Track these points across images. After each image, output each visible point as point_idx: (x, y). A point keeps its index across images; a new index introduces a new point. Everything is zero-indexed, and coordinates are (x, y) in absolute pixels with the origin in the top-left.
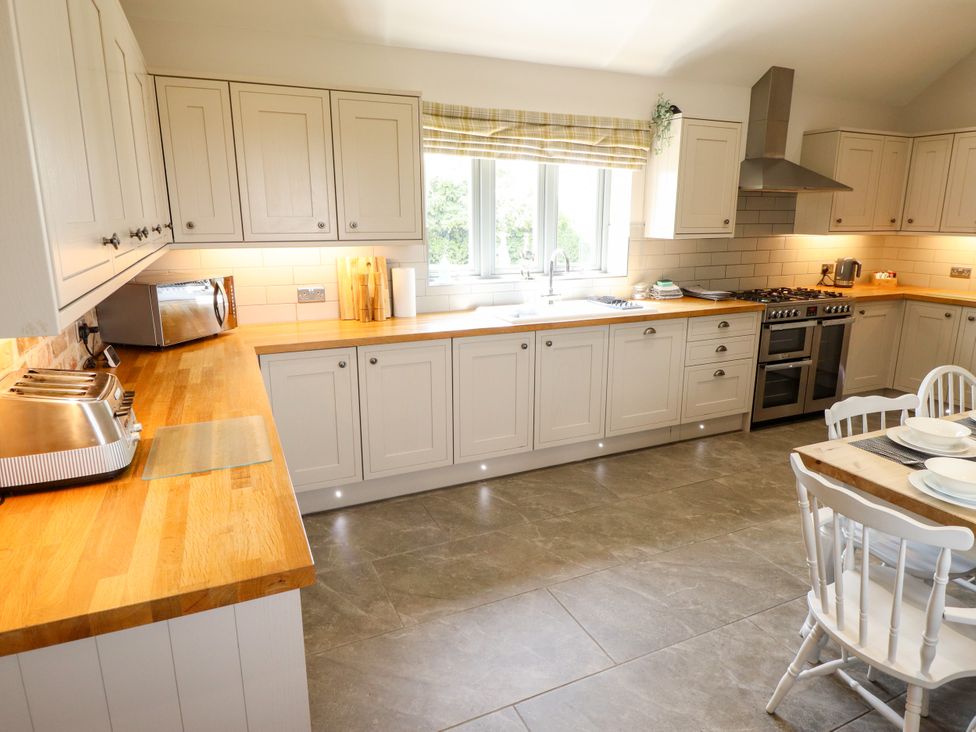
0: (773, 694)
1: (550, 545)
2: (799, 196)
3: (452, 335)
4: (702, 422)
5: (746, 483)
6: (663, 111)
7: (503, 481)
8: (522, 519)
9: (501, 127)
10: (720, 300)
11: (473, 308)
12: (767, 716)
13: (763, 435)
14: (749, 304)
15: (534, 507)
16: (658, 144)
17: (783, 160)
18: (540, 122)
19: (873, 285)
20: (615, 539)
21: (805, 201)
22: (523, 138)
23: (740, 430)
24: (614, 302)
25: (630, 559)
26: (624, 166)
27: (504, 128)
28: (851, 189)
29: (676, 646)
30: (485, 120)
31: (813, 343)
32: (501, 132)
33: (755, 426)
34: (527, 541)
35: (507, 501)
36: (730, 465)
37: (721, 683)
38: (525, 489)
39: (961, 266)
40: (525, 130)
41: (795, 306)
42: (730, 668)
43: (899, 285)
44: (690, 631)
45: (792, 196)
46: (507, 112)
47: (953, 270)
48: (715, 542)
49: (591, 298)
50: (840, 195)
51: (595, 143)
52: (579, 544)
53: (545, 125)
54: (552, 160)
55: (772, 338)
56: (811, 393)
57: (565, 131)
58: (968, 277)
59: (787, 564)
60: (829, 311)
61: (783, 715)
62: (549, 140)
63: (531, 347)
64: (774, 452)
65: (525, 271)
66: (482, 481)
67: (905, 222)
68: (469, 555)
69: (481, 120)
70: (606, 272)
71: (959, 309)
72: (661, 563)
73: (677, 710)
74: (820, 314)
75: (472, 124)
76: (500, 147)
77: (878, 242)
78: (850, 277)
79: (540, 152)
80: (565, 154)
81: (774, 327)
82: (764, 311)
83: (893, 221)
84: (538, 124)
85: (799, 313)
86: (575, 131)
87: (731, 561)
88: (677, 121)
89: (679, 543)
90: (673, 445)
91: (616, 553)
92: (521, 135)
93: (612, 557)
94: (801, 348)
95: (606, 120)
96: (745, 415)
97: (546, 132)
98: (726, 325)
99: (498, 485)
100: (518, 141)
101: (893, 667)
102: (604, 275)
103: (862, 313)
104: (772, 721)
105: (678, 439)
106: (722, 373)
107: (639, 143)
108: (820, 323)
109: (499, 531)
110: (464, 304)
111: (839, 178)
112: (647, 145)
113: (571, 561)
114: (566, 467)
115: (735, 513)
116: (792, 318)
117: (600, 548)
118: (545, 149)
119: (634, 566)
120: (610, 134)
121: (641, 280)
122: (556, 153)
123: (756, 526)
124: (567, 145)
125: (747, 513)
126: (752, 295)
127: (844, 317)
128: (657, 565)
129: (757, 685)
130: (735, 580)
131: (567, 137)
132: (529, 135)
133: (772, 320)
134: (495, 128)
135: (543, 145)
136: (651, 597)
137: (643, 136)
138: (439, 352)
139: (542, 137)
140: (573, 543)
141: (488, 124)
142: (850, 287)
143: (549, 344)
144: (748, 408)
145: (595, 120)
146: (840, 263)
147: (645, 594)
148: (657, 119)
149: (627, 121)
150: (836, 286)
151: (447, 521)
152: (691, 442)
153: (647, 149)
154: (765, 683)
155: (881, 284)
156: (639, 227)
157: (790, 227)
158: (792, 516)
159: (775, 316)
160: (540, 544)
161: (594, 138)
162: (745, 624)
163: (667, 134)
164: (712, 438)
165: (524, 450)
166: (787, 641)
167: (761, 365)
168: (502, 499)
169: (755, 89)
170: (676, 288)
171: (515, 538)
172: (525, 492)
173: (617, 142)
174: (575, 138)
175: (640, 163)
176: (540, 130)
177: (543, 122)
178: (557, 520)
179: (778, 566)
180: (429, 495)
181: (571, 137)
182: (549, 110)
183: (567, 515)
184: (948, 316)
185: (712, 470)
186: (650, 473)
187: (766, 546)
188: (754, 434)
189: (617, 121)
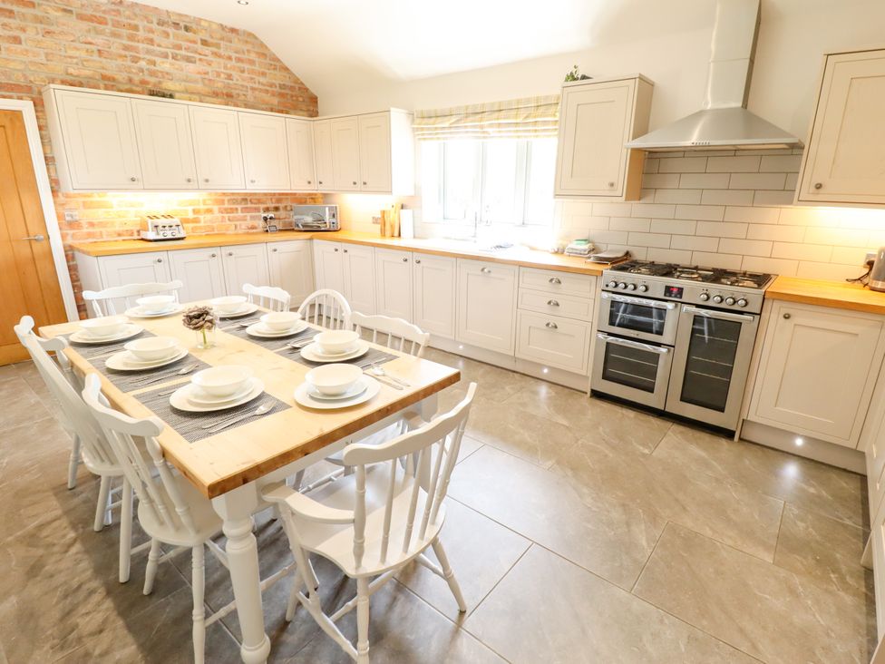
23: (585, 393)
26: (549, 136)
27: (456, 119)
30: (445, 116)
31: (679, 331)
32: (455, 122)
33: (595, 394)
46: (459, 108)
51: (518, 121)
53: (483, 112)
56: (677, 391)
57: (497, 115)
75: (439, 120)
76: (455, 133)
80: (500, 132)
81: (615, 297)
84: (479, 113)
85: (653, 291)
86: (502, 113)
92: (467, 122)
94: (660, 333)
95: (528, 100)
97: (483, 118)
98: (558, 282)
100: (466, 127)
103: (787, 317)
106: (555, 327)
118: (485, 130)
120: (532, 111)
124: (499, 125)
131: (498, 119)
132: (472, 122)
134: (451, 120)
135: (482, 127)
139: (481, 122)
141: (447, 118)
143: (417, 262)
145: (518, 101)
149: (546, 97)
159: (615, 285)
161: (517, 115)
164: (556, 387)
173: (538, 117)
174: (504, 118)
176: (480, 116)
181: (501, 119)
189: (538, 99)
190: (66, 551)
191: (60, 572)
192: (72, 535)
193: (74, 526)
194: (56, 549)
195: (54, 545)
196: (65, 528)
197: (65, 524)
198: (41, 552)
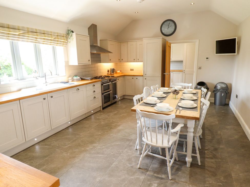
0: (138, 164)
1: (69, 154)
2: (101, 54)
3: (19, 99)
4: (92, 110)
5: (108, 122)
6: (70, 32)
7: (43, 142)
8: (56, 150)
9: (22, 32)
10: (91, 80)
11: (20, 90)
12: (139, 169)
13: (106, 110)
14: (97, 80)
15: (58, 145)
16: (69, 40)
17: (97, 46)
18: (35, 31)
19: (117, 73)
20: (86, 145)
21: (103, 55)
22: (30, 36)
23: (100, 110)
24: (66, 83)
25: (92, 149)
26: (61, 46)
27: (23, 32)
28: (112, 53)
29: (114, 164)
30: (15, 29)
31: (111, 88)
32: (22, 33)
33: (103, 108)
34: (61, 155)
35: (48, 147)
36: (102, 119)
37: (127, 167)
38: (52, 141)
39: (132, 69)
40: (30, 33)
41: (107, 79)
42: (126, 163)
43: (122, 73)
44: (115, 159)
45: (100, 54)
46: (23, 27)
47: (131, 69)
48: (109, 137)
49: (58, 83)
50: (110, 54)
51: (52, 39)
52: (77, 150)
54: (40, 43)
55: (104, 87)
56: (112, 98)
57: (43, 35)
58: (133, 70)
59: (125, 136)
60: (113, 80)
61: (141, 167)
62: (38, 37)
63: (46, 99)
64: (110, 113)
65: (35, 76)
66: (36, 144)
67: (121, 60)
68: (44, 167)
69: (14, 29)
70: (58, 75)
71: (134, 77)
72: (100, 146)
73: (122, 178)
74: (111, 81)
75: (11, 30)
76: (22, 38)
77: (116, 64)
78: (113, 72)
79: (36, 40)
80: (44, 41)
81: (104, 85)
82: (101, 81)
83: (119, 60)
85: (108, 81)
86: (46, 35)
87: (114, 140)
88: (74, 34)
89: (101, 140)
90: (87, 118)
91: (88, 149)
92: (29, 35)
93: (87, 150)
94: (109, 89)
95: (54, 33)
96: (101, 106)
97: (37, 35)
98: (94, 85)
99: (42, 143)
100: (28, 37)
101: (164, 146)
102: (58, 76)
103: (118, 79)
104: (140, 170)
105: (87, 116)
106: (95, 97)
107: (64, 40)
108: (112, 83)
109: (50, 156)
110: (15, 89)
111: (109, 50)
112: (66, 40)
113: (77, 156)
114: (61, 132)
115: (109, 129)
116: (107, 82)
117: (83, 149)
118: (37, 40)
119: (94, 150)
120: (56, 37)
121: (70, 76)
122: (41, 41)
123: (115, 130)
124: (44, 39)
125: (111, 128)
126: (96, 78)
127: (115, 81)
128: (99, 147)
129: (133, 164)
130: (117, 144)
131: (44, 37)
132: (32, 35)
133: (103, 83)
134: (20, 32)
135: (36, 38)
136: (102, 156)
137: (65, 38)
138: (15, 106)
139: (36, 36)
140: (75, 151)
141: (17, 31)
142: (114, 74)
143: (52, 97)
144: (101, 105)
145: (51, 32)
146: (111, 69)
147: (100, 156)
148: (68, 34)
149: (60, 34)
150: (111, 74)
151: (30, 160)
152: (91, 116)
153: (66, 41)
154: (135, 162)
155: (119, 73)
156: (67, 63)
157: (100, 61)
158: (120, 126)
159: (104, 82)
160: (65, 155)
161: (52, 37)
162: (124, 152)
163: (71, 38)
164: (95, 114)
165: (49, 130)
166: (134, 152)
167: (102, 94)
168: (46, 147)
169: (89, 28)
170: (79, 78)
171: (57, 156)
172: (53, 142)
173: (58, 39)
174: (46, 37)
175: (65, 45)
176: (35, 34)
177: (36, 32)
178: (67, 146)
179: (124, 137)
180: (18, 154)
181: (45, 37)
182: (37, 28)
183: (69, 144)
184: (133, 78)
185: (99, 121)
186: (85, 126)
187: (119, 134)
188: (103, 110)
189: (57, 33)
190: (208, 149)
191: (211, 146)
192: (206, 152)
193: (205, 153)
194: (210, 151)
195: (210, 152)
196: (207, 154)
197: (206, 155)
198: (213, 152)
